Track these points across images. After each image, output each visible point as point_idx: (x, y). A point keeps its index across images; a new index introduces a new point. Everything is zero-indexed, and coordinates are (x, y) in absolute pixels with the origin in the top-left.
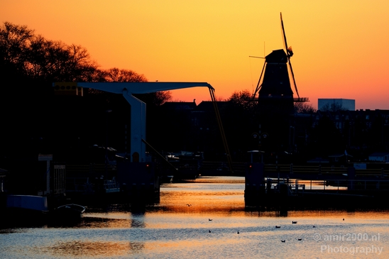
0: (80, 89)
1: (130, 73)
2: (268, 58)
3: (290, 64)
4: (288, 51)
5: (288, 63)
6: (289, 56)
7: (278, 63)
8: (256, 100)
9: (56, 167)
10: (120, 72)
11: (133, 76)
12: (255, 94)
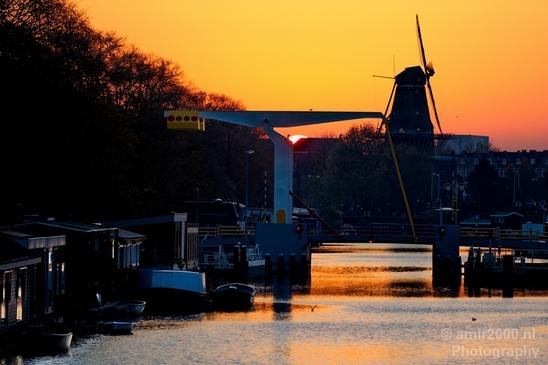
0: (201, 121)
1: (223, 99)
2: (400, 79)
3: (429, 86)
4: (426, 68)
5: (426, 86)
6: (428, 76)
7: (412, 84)
8: (383, 137)
9: (190, 230)
10: (208, 97)
11: (225, 102)
12: (381, 129)
